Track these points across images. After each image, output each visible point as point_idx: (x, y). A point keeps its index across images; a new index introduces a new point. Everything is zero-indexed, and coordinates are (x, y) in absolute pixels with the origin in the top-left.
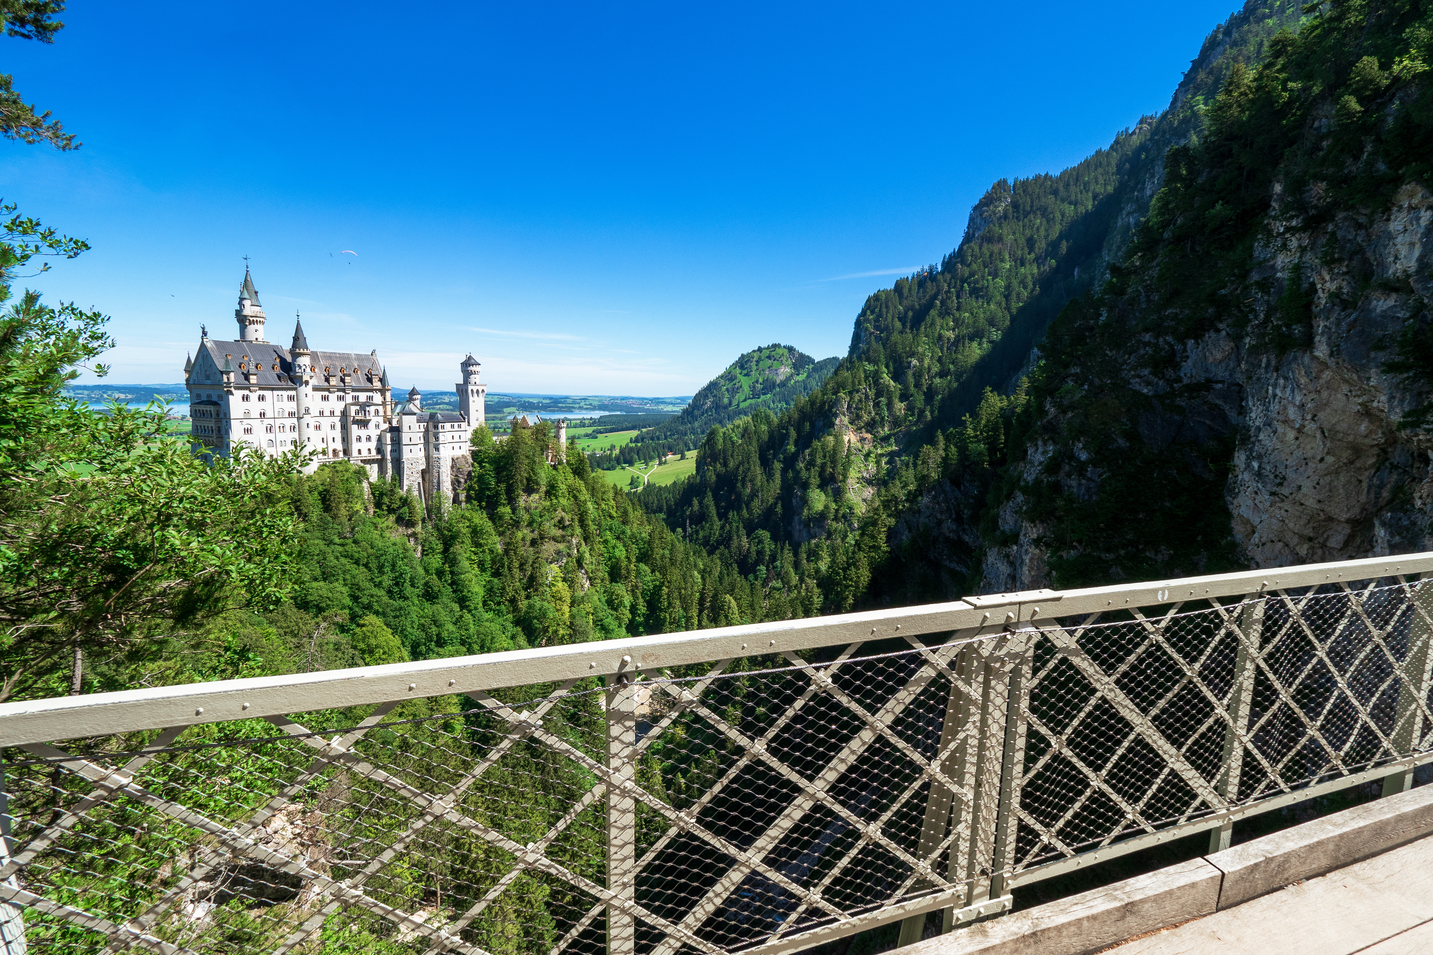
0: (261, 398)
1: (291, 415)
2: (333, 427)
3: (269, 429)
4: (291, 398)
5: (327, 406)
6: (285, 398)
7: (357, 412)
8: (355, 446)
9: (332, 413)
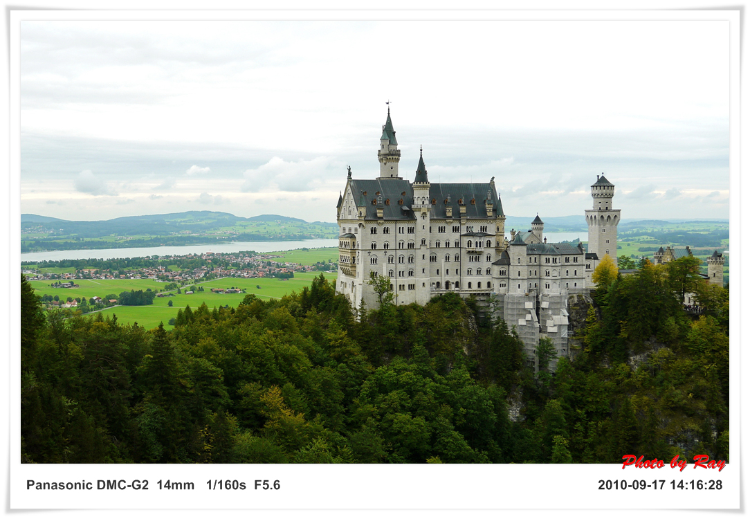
0: (386, 231)
1: (411, 246)
2: (447, 259)
3: (390, 260)
4: (411, 230)
5: (442, 238)
6: (406, 231)
7: (469, 244)
8: (466, 279)
9: (447, 244)
